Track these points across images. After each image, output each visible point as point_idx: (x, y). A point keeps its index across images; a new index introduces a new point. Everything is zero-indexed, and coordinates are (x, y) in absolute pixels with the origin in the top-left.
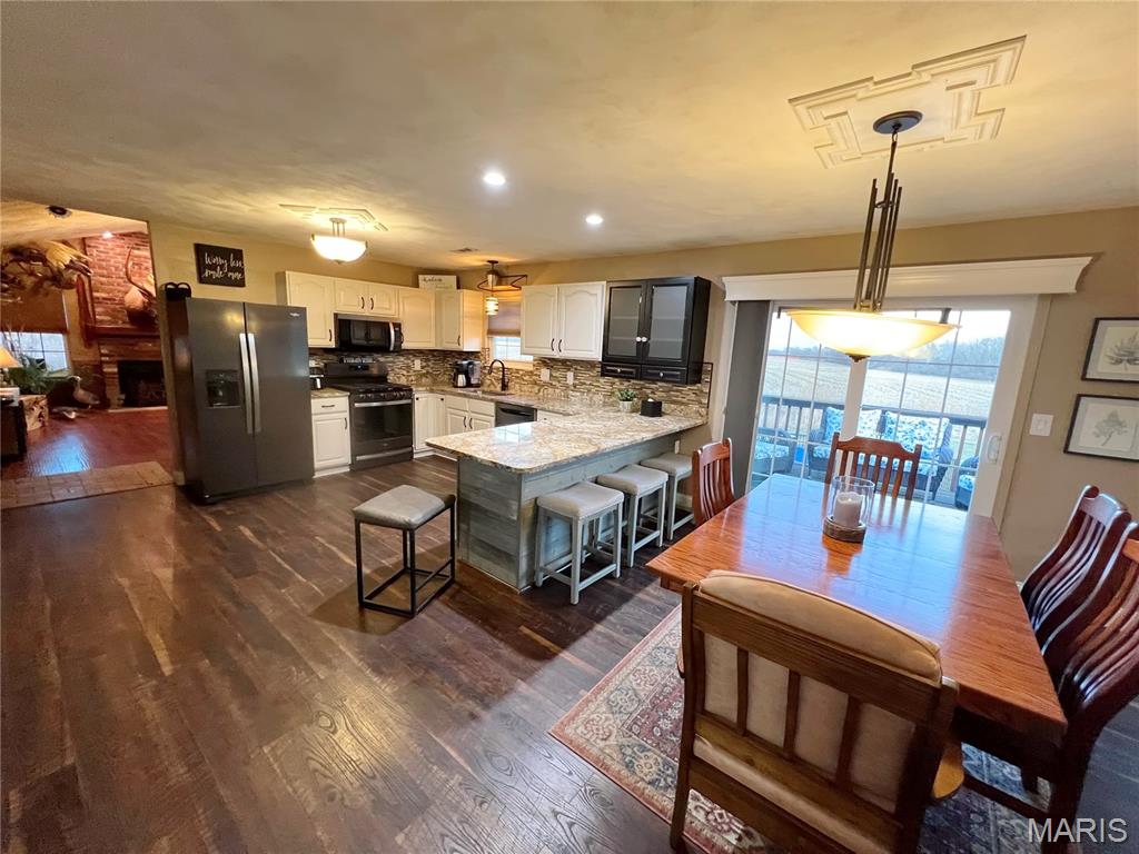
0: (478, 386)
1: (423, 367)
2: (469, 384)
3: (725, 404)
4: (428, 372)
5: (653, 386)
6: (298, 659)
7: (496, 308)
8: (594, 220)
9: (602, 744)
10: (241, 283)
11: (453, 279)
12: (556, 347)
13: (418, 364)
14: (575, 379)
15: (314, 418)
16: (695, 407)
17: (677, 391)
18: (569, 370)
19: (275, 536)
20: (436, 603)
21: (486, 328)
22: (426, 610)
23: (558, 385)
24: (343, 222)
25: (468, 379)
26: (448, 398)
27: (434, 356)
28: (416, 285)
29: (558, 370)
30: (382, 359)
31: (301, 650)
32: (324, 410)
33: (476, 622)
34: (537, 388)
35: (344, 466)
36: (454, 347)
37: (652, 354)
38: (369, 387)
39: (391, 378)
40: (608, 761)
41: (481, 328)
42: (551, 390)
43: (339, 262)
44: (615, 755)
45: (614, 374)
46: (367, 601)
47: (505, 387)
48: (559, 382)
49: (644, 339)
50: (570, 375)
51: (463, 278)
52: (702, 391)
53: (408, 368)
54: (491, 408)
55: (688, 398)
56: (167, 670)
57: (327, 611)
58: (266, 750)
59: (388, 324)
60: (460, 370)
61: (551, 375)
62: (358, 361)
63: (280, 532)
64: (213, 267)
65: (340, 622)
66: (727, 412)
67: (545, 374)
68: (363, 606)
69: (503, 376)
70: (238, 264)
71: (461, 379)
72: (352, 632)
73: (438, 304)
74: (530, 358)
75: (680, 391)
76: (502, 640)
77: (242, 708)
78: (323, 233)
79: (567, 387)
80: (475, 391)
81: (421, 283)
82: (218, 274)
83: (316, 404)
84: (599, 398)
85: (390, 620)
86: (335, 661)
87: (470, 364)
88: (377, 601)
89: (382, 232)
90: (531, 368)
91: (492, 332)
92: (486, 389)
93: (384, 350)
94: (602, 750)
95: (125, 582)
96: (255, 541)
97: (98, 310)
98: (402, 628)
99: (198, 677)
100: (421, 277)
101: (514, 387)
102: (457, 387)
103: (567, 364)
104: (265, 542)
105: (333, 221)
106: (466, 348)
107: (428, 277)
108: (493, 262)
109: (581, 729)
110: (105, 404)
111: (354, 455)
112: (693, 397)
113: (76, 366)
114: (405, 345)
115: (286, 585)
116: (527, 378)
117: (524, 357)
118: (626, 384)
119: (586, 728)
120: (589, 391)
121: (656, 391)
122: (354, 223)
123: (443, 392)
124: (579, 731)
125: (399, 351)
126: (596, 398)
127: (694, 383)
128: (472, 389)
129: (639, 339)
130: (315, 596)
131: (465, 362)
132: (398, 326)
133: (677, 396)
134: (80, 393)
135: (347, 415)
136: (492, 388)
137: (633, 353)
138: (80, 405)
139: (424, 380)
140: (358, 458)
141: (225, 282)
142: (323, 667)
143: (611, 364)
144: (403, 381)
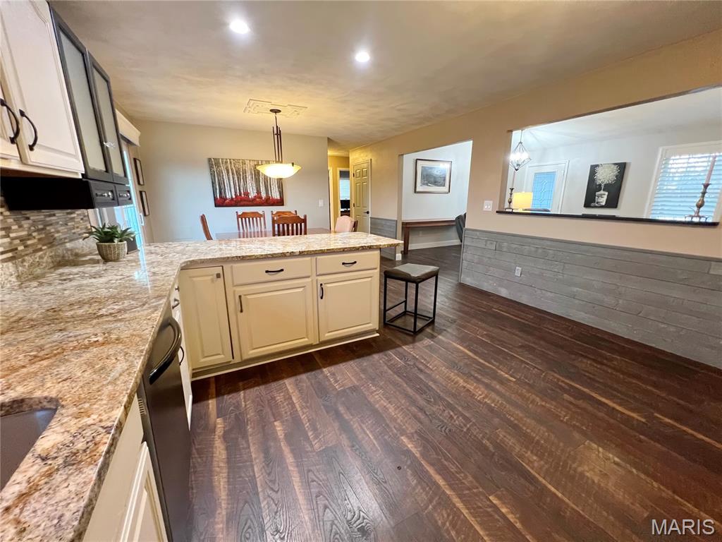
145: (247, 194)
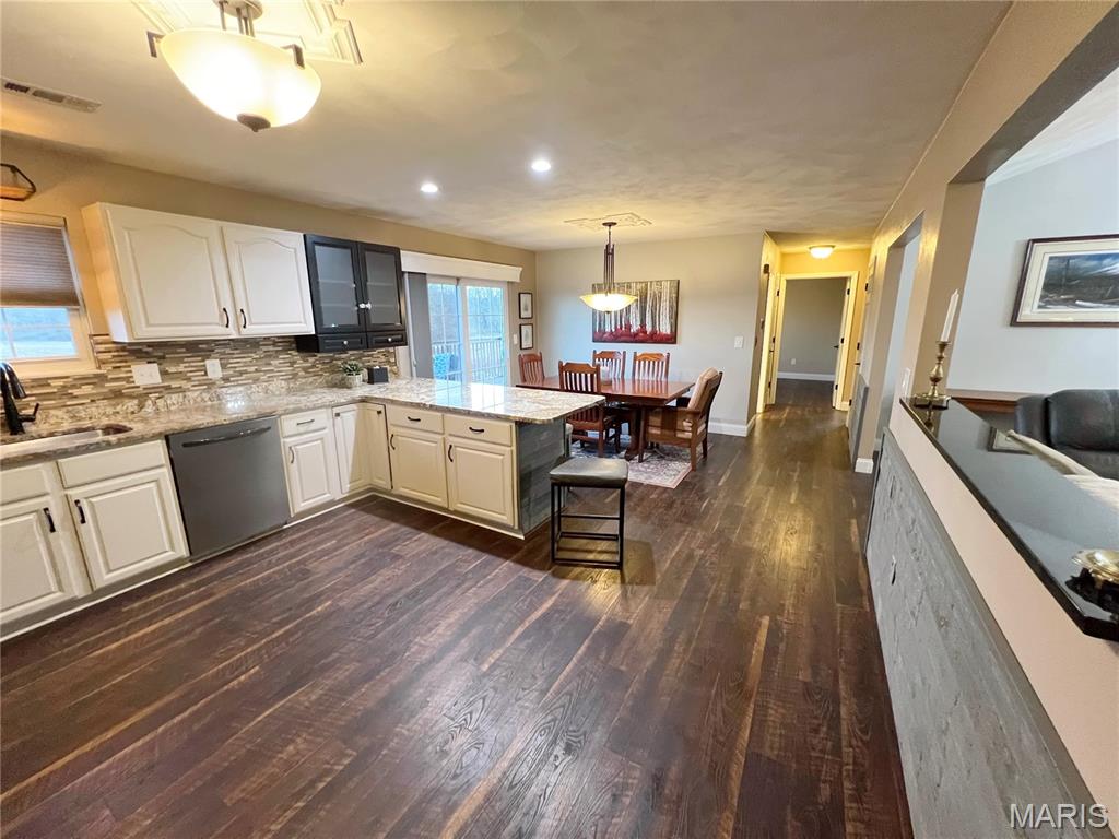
3: (414, 358)
12: (233, 323)
23: (187, 385)
34: (128, 403)
48: (188, 379)
50: (212, 364)
52: (389, 352)
61: (164, 373)
67: (143, 373)
79: (211, 384)
103: (198, 348)
120: (256, 381)
145: (628, 327)
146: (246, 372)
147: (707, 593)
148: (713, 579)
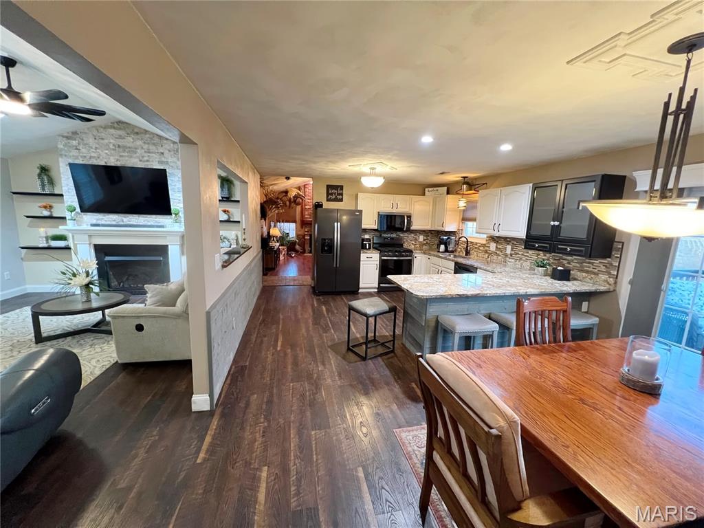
0: (452, 252)
1: (424, 240)
2: (446, 250)
3: (631, 277)
4: (427, 243)
5: (569, 258)
6: (315, 361)
7: (465, 205)
8: (506, 147)
9: (416, 448)
10: (341, 200)
11: (445, 189)
12: (496, 230)
13: (421, 238)
14: (512, 250)
15: (361, 262)
16: (604, 277)
17: (589, 263)
18: (508, 244)
19: (333, 313)
20: (379, 359)
21: (461, 217)
22: (373, 360)
23: (501, 254)
24: (375, 168)
25: (446, 248)
26: (432, 257)
27: (432, 234)
28: (424, 194)
29: (501, 244)
30: (402, 235)
31: (318, 357)
32: (368, 259)
33: (391, 373)
34: (487, 255)
35: (375, 288)
36: (440, 228)
37: (564, 234)
38: (391, 249)
39: (405, 246)
40: (414, 456)
41: (458, 217)
42: (495, 257)
43: (372, 188)
44: (418, 456)
45: (533, 248)
46: (350, 349)
47: (467, 253)
48: (501, 251)
49: (557, 223)
50: (509, 247)
51: (450, 189)
52: (611, 265)
53: (416, 240)
54: (452, 265)
55: (598, 269)
56: (279, 349)
57: (334, 347)
58: (291, 384)
59: (404, 216)
60: (442, 242)
61: (497, 247)
62: (389, 235)
63: (335, 312)
64: (332, 194)
65: (336, 352)
66: (631, 282)
67: (493, 246)
68: (349, 349)
69: (467, 247)
70: (341, 192)
71: (442, 247)
72: (339, 357)
73: (435, 204)
74: (485, 236)
75: (592, 264)
76: (399, 384)
77: (292, 368)
78: (365, 175)
79: (506, 255)
80: (450, 255)
81: (427, 193)
82: (333, 197)
83: (363, 256)
84: (527, 264)
85: (356, 358)
86: (327, 366)
87: (448, 238)
88: (355, 349)
89: (394, 170)
90: (484, 242)
91: (464, 219)
92: (457, 254)
93: (401, 230)
94: (414, 450)
95: (281, 317)
96: (325, 313)
97: (306, 213)
98: (359, 363)
99: (286, 354)
100: (426, 189)
101: (474, 254)
102: (439, 252)
103: (507, 240)
104: (328, 314)
105: (371, 169)
106: (447, 229)
107: (430, 189)
108: (464, 177)
109: (411, 437)
110: (304, 252)
111: (379, 284)
112: (603, 268)
113: (298, 236)
114: (412, 228)
115: (326, 332)
116: (481, 248)
117: (478, 235)
118: (548, 255)
119: (413, 438)
120: (521, 259)
121: (572, 262)
122: (380, 169)
123: (430, 254)
124: (408, 438)
125: (409, 230)
126: (524, 264)
127: (604, 257)
128: (448, 254)
129: (552, 223)
130: (334, 340)
131: (445, 238)
132: (409, 217)
133: (589, 267)
134: (297, 247)
135: (378, 263)
136: (461, 254)
137: (548, 233)
138: (296, 251)
139: (424, 247)
140: (381, 285)
141: (337, 200)
142: (322, 366)
143: (531, 241)
144: (412, 247)
146: (518, 254)
147: (305, 351)
148: (306, 357)
